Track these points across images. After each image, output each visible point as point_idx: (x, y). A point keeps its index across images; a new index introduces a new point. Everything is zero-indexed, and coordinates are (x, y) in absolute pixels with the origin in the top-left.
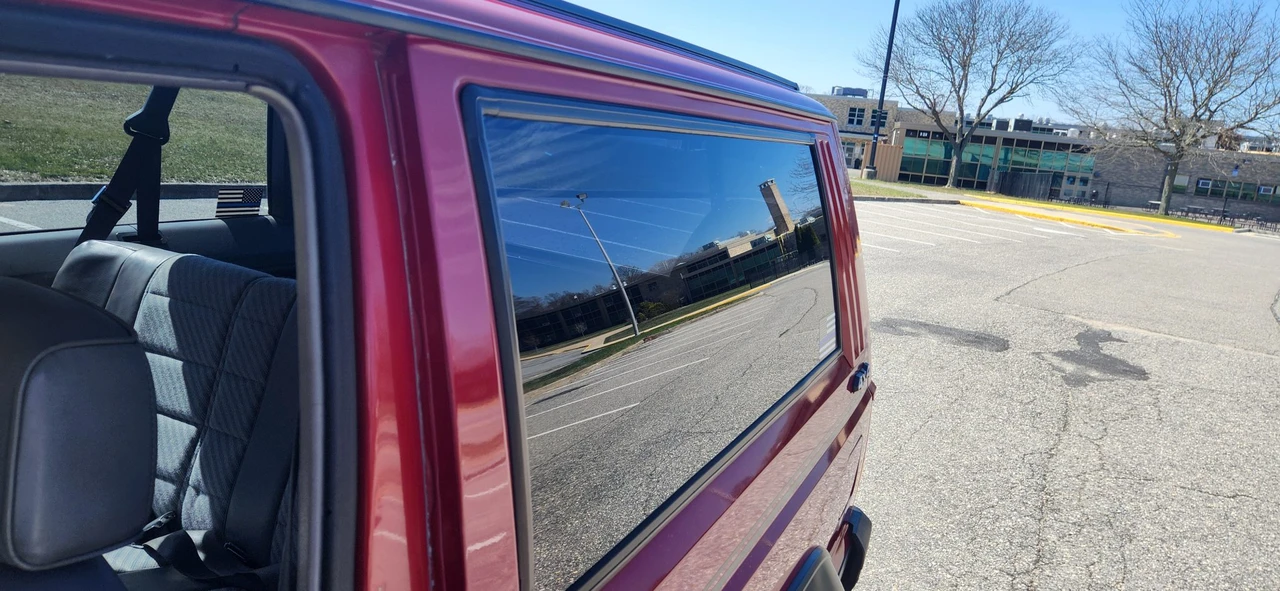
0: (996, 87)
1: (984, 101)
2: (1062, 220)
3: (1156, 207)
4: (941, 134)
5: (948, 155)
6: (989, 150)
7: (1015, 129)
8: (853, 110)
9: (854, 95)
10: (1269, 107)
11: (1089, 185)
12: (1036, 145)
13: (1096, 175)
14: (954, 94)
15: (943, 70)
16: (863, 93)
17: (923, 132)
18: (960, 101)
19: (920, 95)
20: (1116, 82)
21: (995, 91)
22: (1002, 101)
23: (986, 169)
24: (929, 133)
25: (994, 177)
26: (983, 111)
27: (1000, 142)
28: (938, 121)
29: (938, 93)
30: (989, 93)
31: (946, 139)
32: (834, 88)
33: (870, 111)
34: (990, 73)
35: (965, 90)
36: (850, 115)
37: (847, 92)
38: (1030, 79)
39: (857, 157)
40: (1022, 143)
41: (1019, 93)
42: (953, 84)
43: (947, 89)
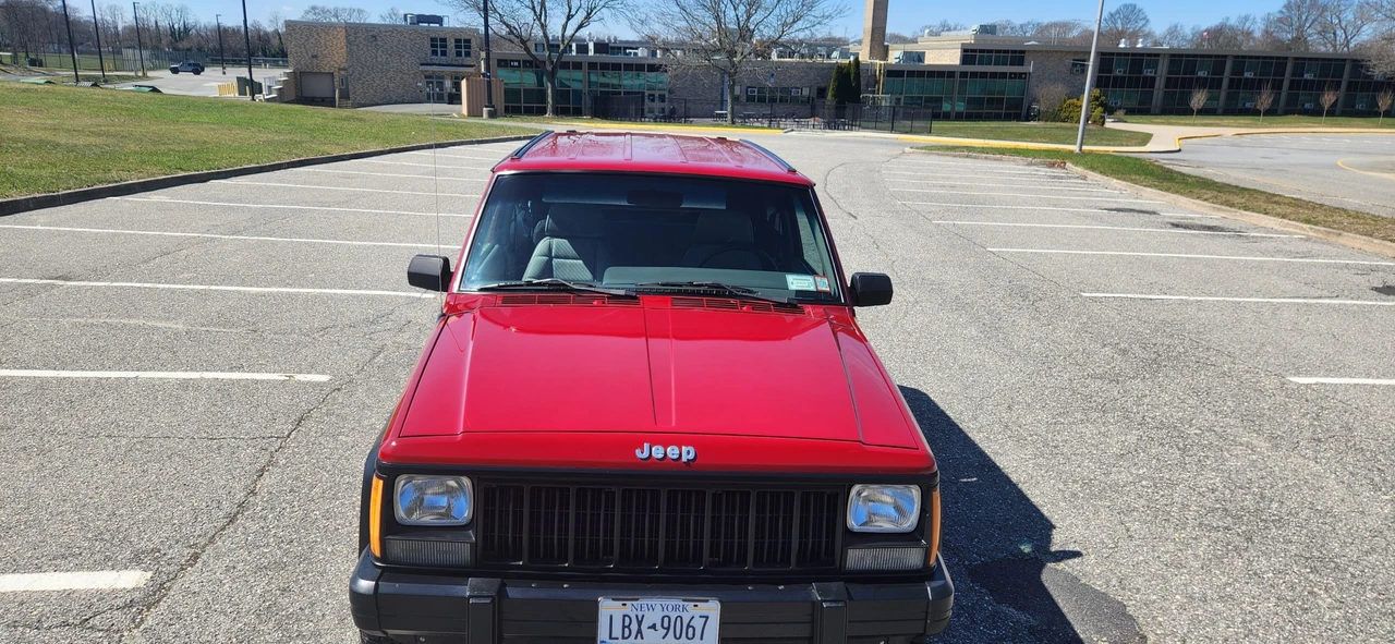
0: (573, 12)
1: (565, 27)
3: (721, 116)
4: (530, 62)
5: (540, 83)
6: (578, 75)
7: (595, 52)
8: (432, 40)
9: (429, 23)
10: (791, 24)
11: (667, 103)
12: (616, 67)
13: (670, 92)
14: (537, 22)
16: (439, 20)
17: (514, 61)
18: (543, 27)
19: (505, 23)
20: (678, 9)
21: (573, 16)
22: (580, 26)
23: (578, 93)
24: (519, 62)
25: (587, 102)
26: (569, 33)
27: (585, 66)
28: (527, 49)
29: (523, 21)
30: (569, 17)
31: (537, 67)
32: (406, 15)
33: (453, 41)
35: (546, 16)
36: (432, 46)
37: (421, 19)
39: (449, 91)
40: (605, 66)
41: (595, 18)
42: (535, 12)
43: (529, 16)
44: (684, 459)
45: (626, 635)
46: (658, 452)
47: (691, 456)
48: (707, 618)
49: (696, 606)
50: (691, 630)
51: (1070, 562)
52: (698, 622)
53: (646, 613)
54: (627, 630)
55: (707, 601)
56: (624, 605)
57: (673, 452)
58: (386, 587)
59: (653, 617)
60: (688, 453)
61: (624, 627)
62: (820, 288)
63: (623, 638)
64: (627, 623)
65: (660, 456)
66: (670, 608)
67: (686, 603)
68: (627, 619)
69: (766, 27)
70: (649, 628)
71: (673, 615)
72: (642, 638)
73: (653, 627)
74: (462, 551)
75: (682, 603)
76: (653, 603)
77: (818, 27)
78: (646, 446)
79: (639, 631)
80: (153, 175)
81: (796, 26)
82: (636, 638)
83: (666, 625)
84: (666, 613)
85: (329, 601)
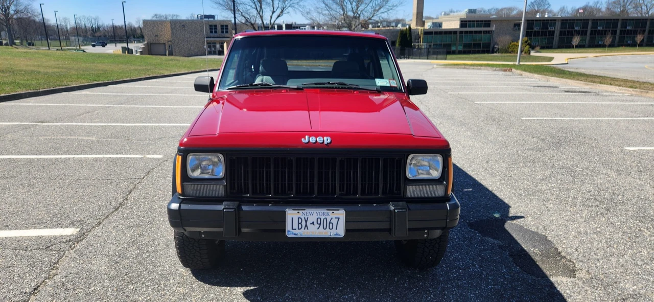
0: (275, 10)
1: (271, 17)
2: (319, 66)
7: (286, 29)
8: (211, 26)
9: (209, 18)
10: (378, 11)
14: (259, 15)
15: (251, 4)
16: (213, 17)
18: (261, 17)
19: (243, 16)
20: (324, 5)
21: (275, 12)
22: (279, 16)
26: (272, 22)
28: (254, 28)
29: (252, 15)
30: (273, 13)
32: (198, 16)
33: (220, 26)
34: (271, 4)
35: (262, 12)
36: (210, 29)
37: (206, 17)
38: (288, 5)
39: (218, 49)
41: (285, 12)
42: (257, 10)
43: (254, 12)
44: (325, 143)
45: (300, 228)
46: (313, 140)
47: (329, 141)
48: (339, 218)
49: (333, 213)
50: (331, 225)
51: (519, 220)
52: (334, 221)
53: (309, 216)
54: (300, 225)
55: (339, 210)
56: (298, 212)
57: (320, 139)
58: (184, 207)
59: (313, 218)
60: (327, 140)
61: (299, 223)
62: (392, 85)
63: (299, 229)
64: (300, 222)
65: (314, 141)
66: (321, 214)
67: (328, 211)
68: (300, 220)
69: (366, 12)
70: (311, 224)
71: (322, 218)
72: (308, 229)
73: (313, 223)
74: (220, 190)
75: (326, 211)
76: (313, 211)
77: (391, 11)
78: (307, 137)
79: (306, 226)
80: (83, 83)
81: (380, 11)
82: (305, 229)
83: (319, 222)
84: (319, 216)
85: (161, 239)
